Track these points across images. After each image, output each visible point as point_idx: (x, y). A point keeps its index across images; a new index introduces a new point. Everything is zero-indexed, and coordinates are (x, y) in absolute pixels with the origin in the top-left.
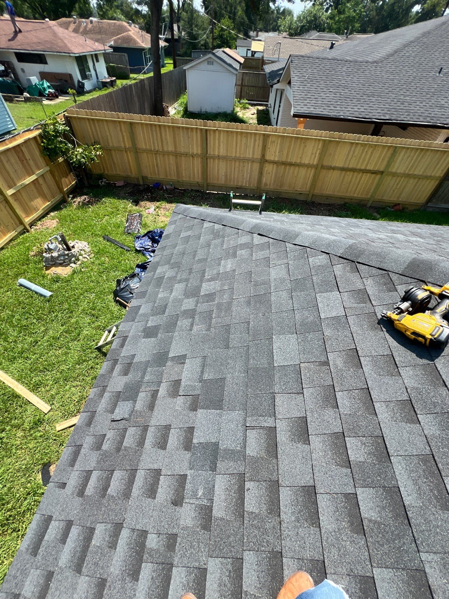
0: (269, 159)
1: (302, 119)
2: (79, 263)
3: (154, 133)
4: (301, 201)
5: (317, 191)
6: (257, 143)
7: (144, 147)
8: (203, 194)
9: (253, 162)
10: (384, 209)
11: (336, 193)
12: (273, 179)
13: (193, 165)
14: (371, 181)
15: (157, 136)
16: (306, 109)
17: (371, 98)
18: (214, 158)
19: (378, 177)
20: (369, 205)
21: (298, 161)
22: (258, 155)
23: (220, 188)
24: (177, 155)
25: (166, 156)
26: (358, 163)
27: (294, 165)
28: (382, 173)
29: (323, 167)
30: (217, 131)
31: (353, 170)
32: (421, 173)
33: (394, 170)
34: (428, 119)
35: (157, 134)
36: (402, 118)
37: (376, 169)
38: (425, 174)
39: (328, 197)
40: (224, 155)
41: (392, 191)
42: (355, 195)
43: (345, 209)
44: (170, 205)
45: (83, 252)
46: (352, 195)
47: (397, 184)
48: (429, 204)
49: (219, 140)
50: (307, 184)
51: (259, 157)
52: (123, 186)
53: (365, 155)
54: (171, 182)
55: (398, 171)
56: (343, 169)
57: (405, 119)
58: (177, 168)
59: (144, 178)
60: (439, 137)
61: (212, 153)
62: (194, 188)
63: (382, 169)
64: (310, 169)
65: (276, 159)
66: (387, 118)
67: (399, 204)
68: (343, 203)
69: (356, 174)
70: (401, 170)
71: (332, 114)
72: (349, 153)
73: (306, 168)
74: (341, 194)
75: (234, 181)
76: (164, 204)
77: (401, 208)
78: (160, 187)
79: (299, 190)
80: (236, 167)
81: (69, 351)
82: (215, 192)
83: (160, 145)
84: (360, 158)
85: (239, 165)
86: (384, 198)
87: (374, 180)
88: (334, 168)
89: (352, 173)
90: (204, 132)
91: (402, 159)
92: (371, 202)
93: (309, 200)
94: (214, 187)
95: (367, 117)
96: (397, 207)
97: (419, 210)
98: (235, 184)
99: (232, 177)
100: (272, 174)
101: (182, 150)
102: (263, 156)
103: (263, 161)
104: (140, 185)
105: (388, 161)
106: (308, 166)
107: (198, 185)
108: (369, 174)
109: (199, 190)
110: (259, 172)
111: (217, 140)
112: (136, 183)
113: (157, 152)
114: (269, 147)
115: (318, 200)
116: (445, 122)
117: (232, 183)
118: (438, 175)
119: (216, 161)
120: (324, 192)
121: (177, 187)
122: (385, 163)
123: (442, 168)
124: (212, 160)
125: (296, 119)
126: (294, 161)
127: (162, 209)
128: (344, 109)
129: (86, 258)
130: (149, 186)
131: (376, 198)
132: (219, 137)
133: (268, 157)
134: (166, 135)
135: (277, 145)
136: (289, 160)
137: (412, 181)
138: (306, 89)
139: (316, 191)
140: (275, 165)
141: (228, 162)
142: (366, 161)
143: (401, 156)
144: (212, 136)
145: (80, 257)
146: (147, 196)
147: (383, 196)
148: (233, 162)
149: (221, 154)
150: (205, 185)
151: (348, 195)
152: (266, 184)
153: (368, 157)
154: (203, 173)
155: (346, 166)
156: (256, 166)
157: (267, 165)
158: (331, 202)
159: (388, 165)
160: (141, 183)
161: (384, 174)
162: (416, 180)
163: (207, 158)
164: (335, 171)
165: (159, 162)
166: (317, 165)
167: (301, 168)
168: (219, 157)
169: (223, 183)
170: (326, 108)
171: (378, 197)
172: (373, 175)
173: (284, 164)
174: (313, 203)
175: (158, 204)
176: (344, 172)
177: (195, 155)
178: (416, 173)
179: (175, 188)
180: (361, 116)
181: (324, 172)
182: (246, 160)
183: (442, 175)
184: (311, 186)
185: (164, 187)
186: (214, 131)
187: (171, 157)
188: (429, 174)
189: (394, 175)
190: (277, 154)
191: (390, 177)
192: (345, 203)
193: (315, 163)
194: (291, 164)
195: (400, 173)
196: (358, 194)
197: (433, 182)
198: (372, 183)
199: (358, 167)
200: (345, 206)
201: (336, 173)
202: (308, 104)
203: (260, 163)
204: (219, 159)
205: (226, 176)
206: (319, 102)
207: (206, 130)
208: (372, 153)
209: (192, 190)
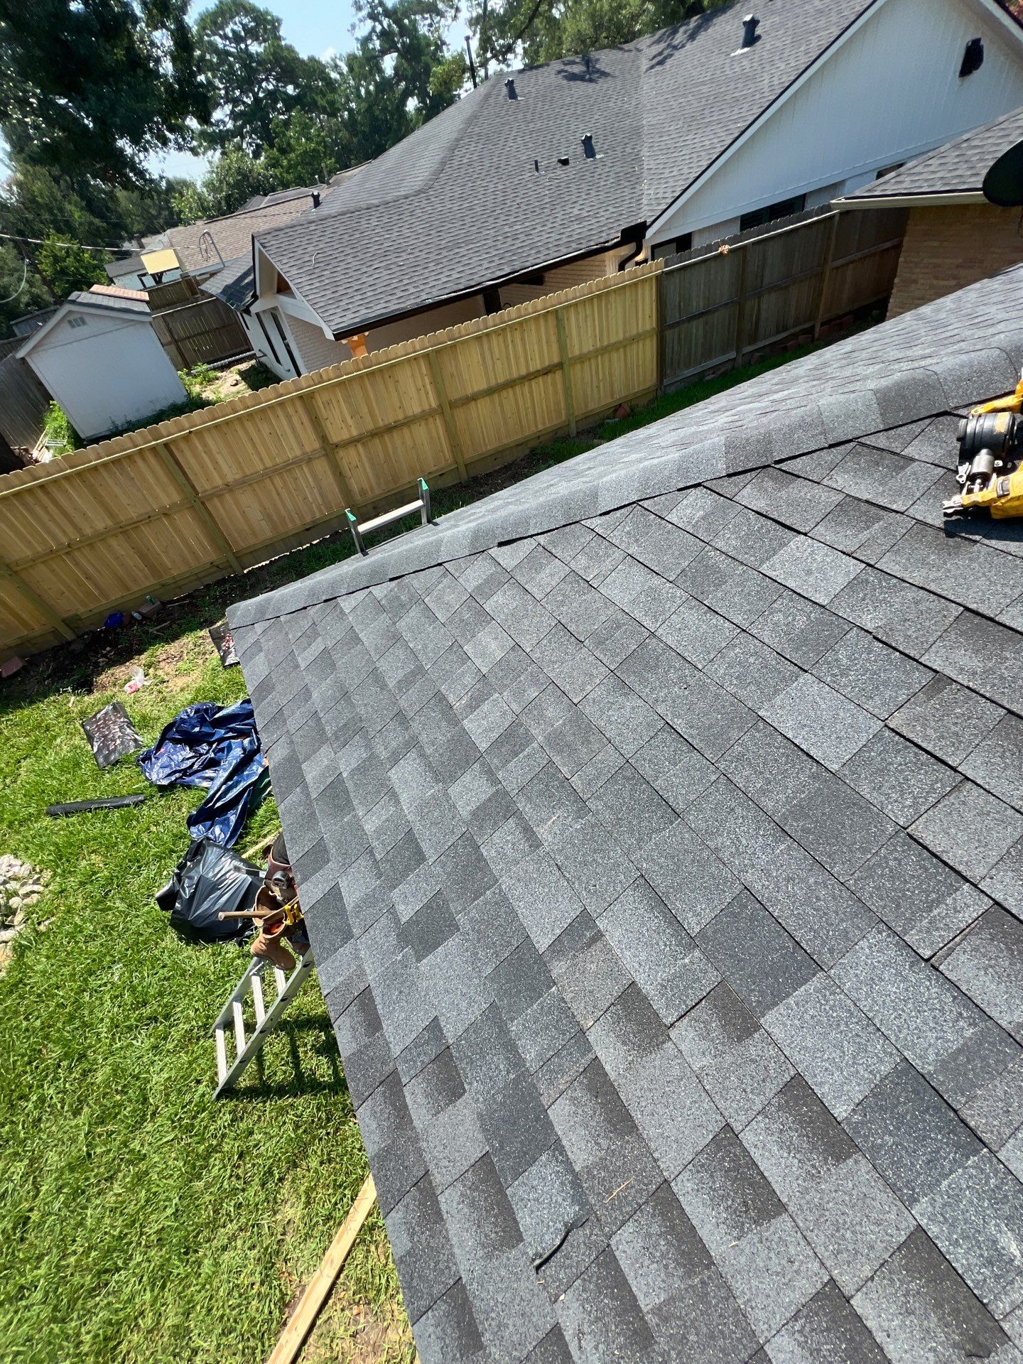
0: (339, 439)
1: (355, 338)
2: (19, 917)
3: (37, 508)
4: (450, 488)
5: (470, 454)
6: (295, 420)
7: (29, 553)
8: (239, 581)
9: (309, 460)
10: (601, 425)
11: (505, 442)
12: (371, 476)
13: (178, 532)
14: (551, 388)
15: (48, 513)
16: (353, 316)
17: (457, 250)
18: (218, 494)
19: (558, 375)
20: (573, 432)
21: (401, 416)
22: (312, 443)
23: (270, 548)
24: (125, 530)
25: (100, 546)
26: (509, 366)
27: (395, 427)
28: (560, 366)
29: (453, 405)
30: (192, 435)
31: (510, 384)
32: (621, 337)
33: (577, 352)
34: (574, 246)
35: (45, 508)
36: (531, 260)
37: (547, 364)
38: (627, 335)
39: (497, 454)
40: (237, 477)
41: (595, 390)
42: (540, 427)
43: (538, 460)
44: (176, 644)
45: (12, 886)
46: (533, 429)
47: (597, 373)
48: (666, 382)
49: (208, 452)
50: (443, 451)
51: (317, 445)
52: (23, 668)
53: (514, 346)
54: (146, 594)
55: (585, 350)
56: (490, 392)
57: (538, 261)
58: (142, 556)
59: (71, 622)
60: (607, 268)
61: (207, 486)
62: (210, 580)
63: (556, 360)
64: (431, 420)
65: (355, 433)
66: (507, 270)
67: (620, 405)
68: (527, 452)
69: (518, 388)
70: (588, 347)
71: (409, 304)
72: (484, 359)
73: (423, 423)
74: (516, 437)
75: (292, 521)
76: (161, 651)
77: (628, 410)
78: (126, 621)
79: (434, 469)
80: (280, 489)
81: (143, 1166)
82: (264, 563)
83: (70, 530)
84: (508, 358)
85: (284, 482)
86: (590, 408)
87: (554, 384)
88: (474, 398)
89: (510, 391)
90: (164, 452)
91: (579, 327)
92: (573, 426)
93: (464, 477)
94: (256, 554)
95: (473, 283)
96: (621, 412)
97: (657, 398)
98: (299, 523)
99: (283, 512)
100: (363, 464)
101: (133, 513)
102: (324, 438)
103: (330, 449)
104: (69, 643)
105: (559, 340)
106: (424, 416)
107: (215, 569)
108: (540, 379)
109: (224, 579)
110: (334, 474)
111: (204, 455)
112: (56, 643)
113: (70, 549)
114: (325, 417)
115: (481, 471)
116: (602, 240)
117: (290, 526)
118: (648, 327)
119: (228, 497)
120: (484, 450)
121: (166, 598)
122: (555, 347)
123: (647, 312)
124: (216, 500)
125: (344, 342)
126: (390, 420)
127: (162, 664)
128: (422, 287)
129: (33, 892)
130: (94, 633)
131: (576, 413)
132: (205, 445)
133: (335, 438)
134: (70, 498)
135: (339, 406)
136: (381, 424)
137: (615, 356)
138: (327, 281)
139: (466, 456)
140: (359, 446)
141: (256, 486)
142: (522, 360)
143: (572, 320)
144: (188, 454)
145: (15, 902)
146: (104, 656)
147: (586, 406)
148: (268, 482)
149: (230, 478)
150: (231, 558)
151: (527, 433)
152: (363, 492)
153: (520, 348)
154: (213, 541)
155: (493, 383)
156: (322, 466)
157: (341, 453)
158: (509, 459)
159: (562, 348)
160: (69, 636)
161: (565, 366)
162: (621, 350)
163: (203, 503)
164: (479, 401)
165: (91, 570)
166: (440, 406)
167: (415, 428)
168: (229, 488)
169: (269, 534)
170: (390, 298)
171: (579, 410)
172: (549, 377)
173: (376, 434)
174: (475, 479)
175: (144, 658)
176: (496, 396)
177: (169, 509)
178: (613, 340)
179: (164, 604)
180: (461, 287)
181: (460, 414)
182: (292, 463)
183: (654, 325)
184: (452, 451)
185: (135, 615)
186: (186, 438)
187: (113, 542)
188: (634, 332)
189: (582, 359)
190: (350, 421)
191: (578, 367)
192: (533, 451)
193: (434, 405)
194: (390, 429)
195: (589, 352)
196: (544, 423)
197: (648, 342)
198: (556, 392)
199: (515, 375)
200: (534, 455)
201: (483, 406)
202: (350, 306)
203: (326, 455)
204: (231, 491)
205: (268, 517)
206: (369, 294)
207: (166, 445)
208: (523, 339)
209: (208, 587)
